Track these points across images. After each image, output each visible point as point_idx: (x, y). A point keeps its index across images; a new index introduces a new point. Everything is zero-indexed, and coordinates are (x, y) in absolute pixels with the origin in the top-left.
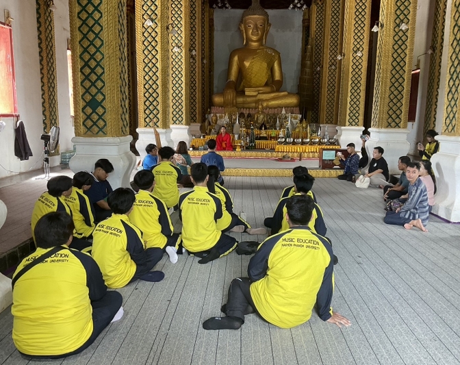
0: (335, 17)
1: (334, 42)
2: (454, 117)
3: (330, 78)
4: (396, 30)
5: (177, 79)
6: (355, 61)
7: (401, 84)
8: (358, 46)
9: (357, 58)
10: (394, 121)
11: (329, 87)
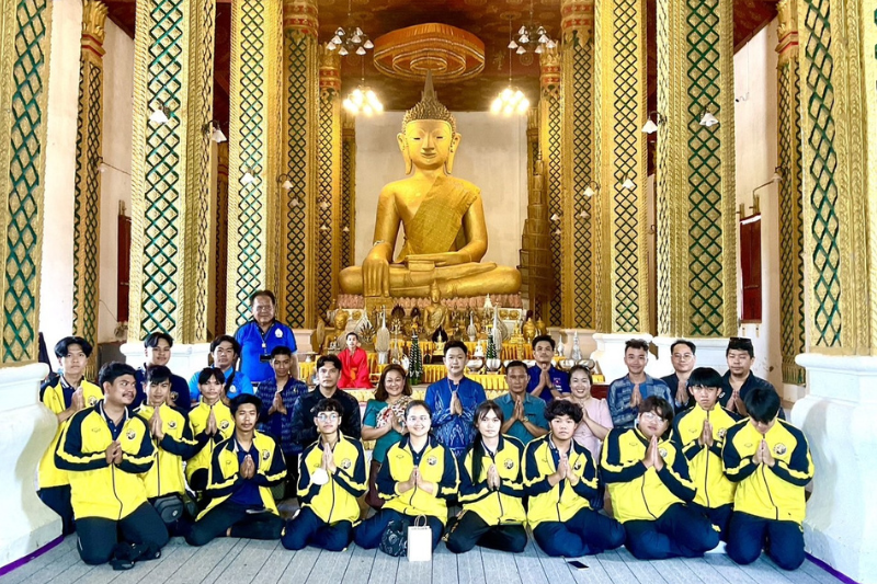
0: (582, 118)
1: (582, 165)
2: (835, 308)
3: (578, 235)
4: (693, 127)
5: (249, 237)
6: (620, 198)
7: (713, 241)
8: (625, 169)
9: (625, 192)
10: (706, 321)
11: (579, 254)
